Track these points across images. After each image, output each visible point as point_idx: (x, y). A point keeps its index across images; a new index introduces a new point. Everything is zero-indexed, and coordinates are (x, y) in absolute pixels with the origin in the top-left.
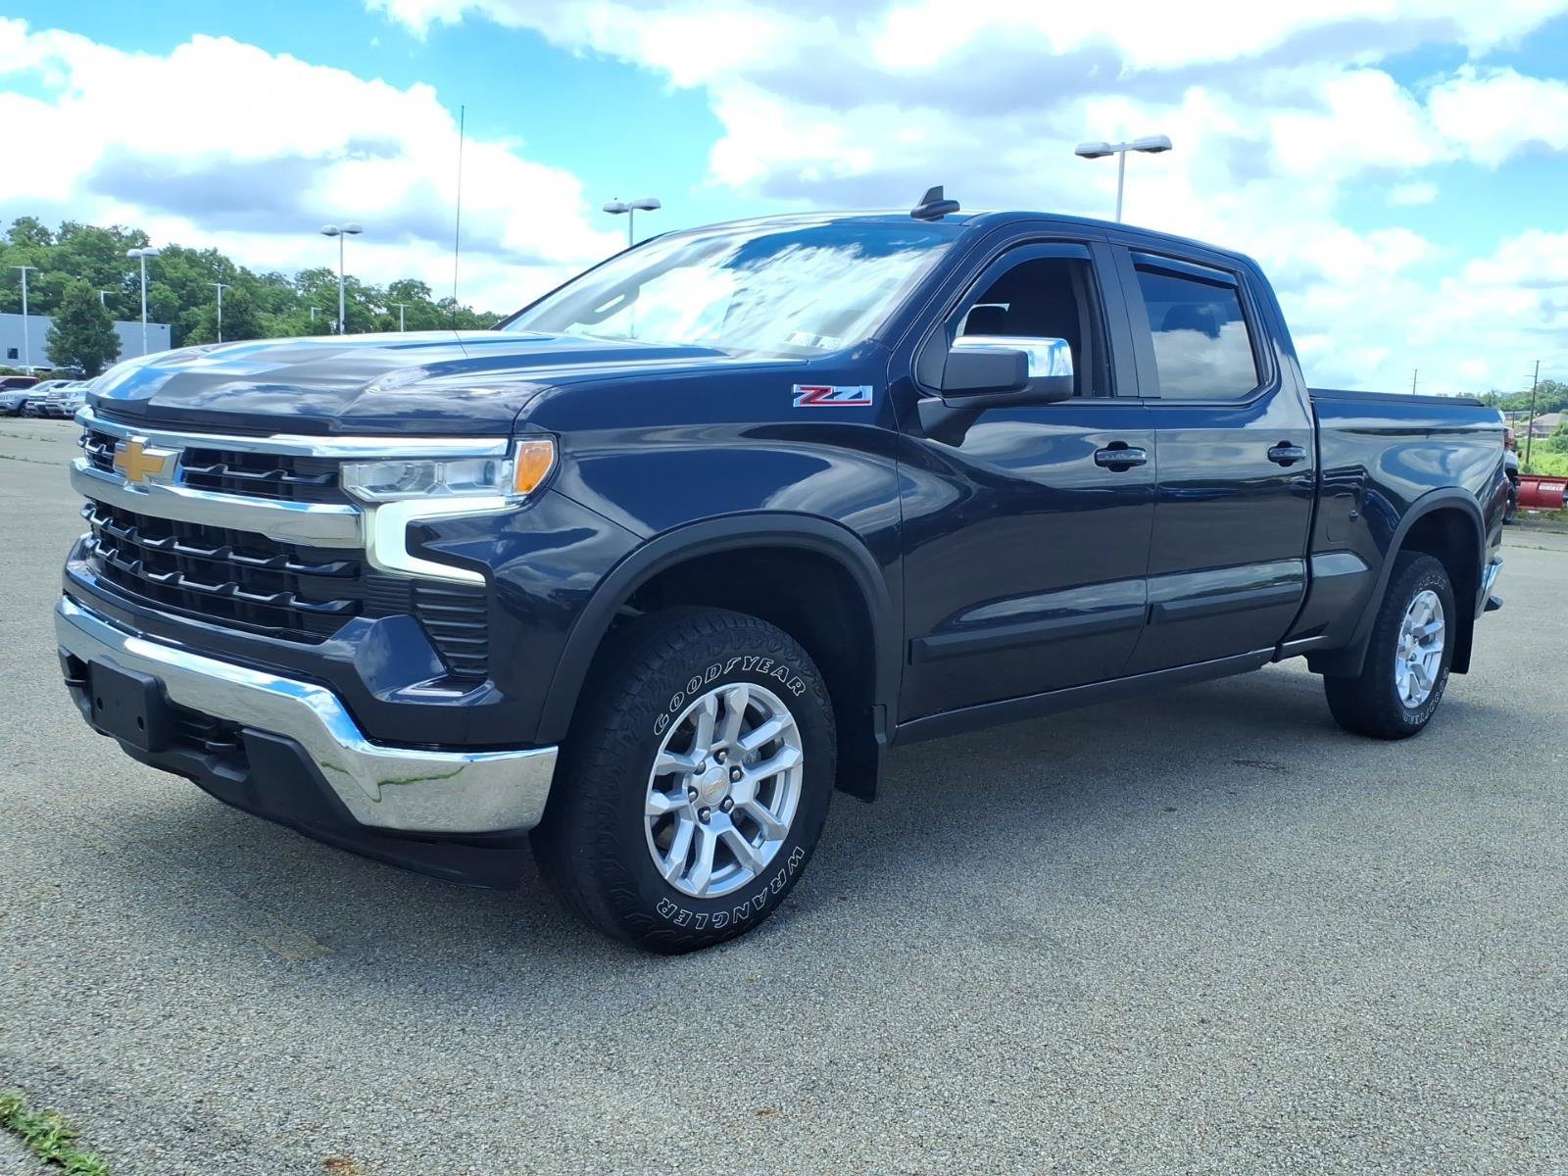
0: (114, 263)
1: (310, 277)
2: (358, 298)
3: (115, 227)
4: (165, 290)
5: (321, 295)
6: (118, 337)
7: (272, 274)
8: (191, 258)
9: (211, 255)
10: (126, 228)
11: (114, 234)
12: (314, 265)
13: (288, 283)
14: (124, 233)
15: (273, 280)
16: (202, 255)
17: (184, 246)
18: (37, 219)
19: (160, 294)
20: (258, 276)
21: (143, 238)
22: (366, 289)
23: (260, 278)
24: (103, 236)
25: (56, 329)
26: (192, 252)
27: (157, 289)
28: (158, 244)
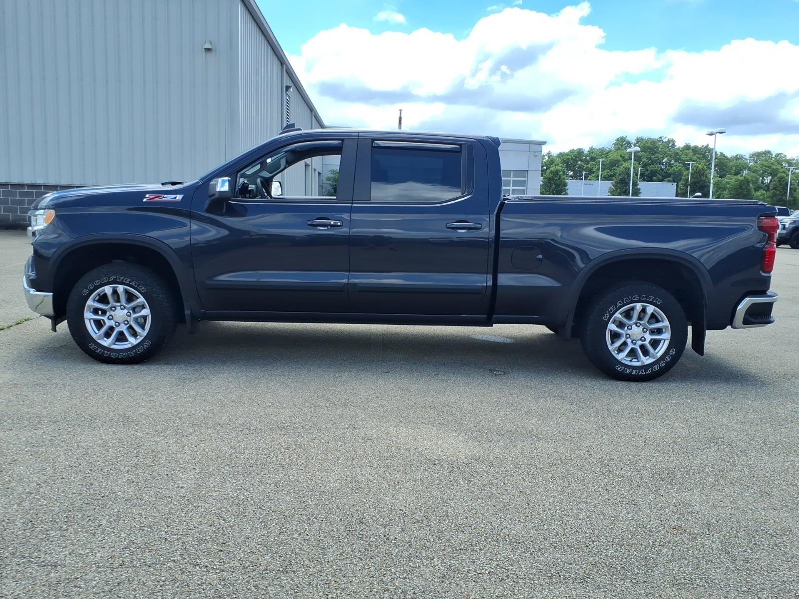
0: (657, 155)
1: (758, 155)
2: (784, 165)
3: (661, 138)
4: (679, 166)
5: (762, 164)
6: (639, 189)
7: (737, 155)
8: (695, 150)
9: (706, 147)
10: (666, 137)
11: (659, 141)
12: (761, 149)
13: (746, 159)
14: (665, 140)
15: (737, 158)
16: (701, 148)
17: (692, 144)
18: (626, 137)
19: (677, 168)
20: (729, 157)
21: (673, 142)
22: (790, 160)
23: (731, 158)
24: (653, 142)
25: (613, 187)
26: (696, 147)
27: (675, 166)
28: (680, 144)
